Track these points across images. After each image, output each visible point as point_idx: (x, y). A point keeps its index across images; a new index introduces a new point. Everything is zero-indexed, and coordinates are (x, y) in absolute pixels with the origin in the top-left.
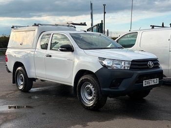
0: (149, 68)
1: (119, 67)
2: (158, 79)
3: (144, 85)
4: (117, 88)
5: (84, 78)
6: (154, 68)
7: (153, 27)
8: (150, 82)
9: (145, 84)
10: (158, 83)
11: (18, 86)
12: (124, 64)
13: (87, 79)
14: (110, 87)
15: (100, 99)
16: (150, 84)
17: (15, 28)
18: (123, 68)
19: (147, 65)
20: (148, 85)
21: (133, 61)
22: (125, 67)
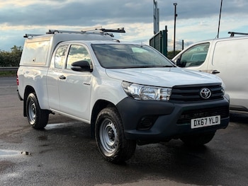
0: (201, 99)
1: (153, 96)
2: (219, 117)
3: (193, 127)
4: (149, 131)
5: (103, 113)
6: (211, 98)
7: (233, 34)
8: (204, 121)
9: (194, 124)
10: (219, 123)
11: (29, 120)
12: (161, 92)
13: (107, 114)
14: (137, 129)
15: (123, 147)
16: (204, 125)
17: (30, 37)
18: (158, 99)
19: (198, 94)
20: (201, 126)
21: (175, 88)
22: (161, 97)
